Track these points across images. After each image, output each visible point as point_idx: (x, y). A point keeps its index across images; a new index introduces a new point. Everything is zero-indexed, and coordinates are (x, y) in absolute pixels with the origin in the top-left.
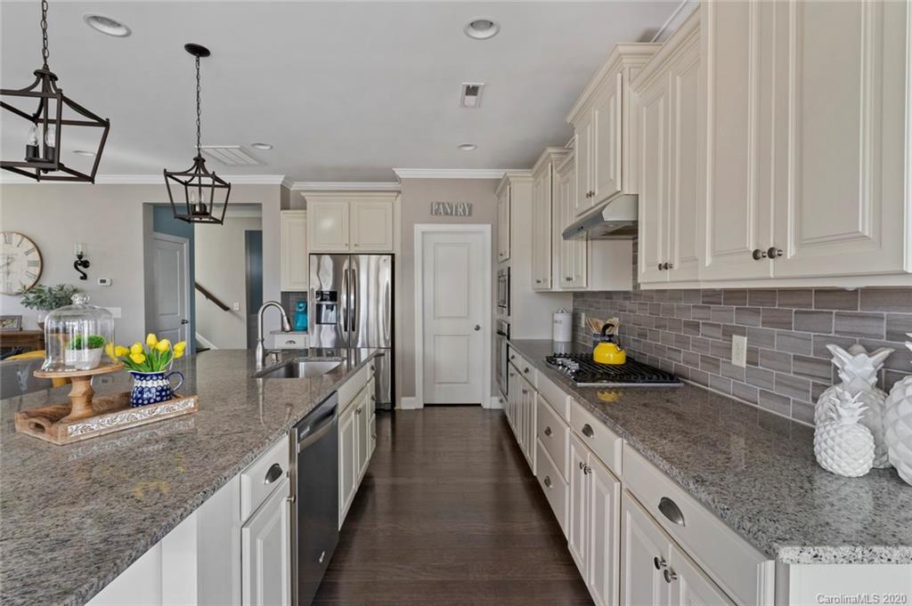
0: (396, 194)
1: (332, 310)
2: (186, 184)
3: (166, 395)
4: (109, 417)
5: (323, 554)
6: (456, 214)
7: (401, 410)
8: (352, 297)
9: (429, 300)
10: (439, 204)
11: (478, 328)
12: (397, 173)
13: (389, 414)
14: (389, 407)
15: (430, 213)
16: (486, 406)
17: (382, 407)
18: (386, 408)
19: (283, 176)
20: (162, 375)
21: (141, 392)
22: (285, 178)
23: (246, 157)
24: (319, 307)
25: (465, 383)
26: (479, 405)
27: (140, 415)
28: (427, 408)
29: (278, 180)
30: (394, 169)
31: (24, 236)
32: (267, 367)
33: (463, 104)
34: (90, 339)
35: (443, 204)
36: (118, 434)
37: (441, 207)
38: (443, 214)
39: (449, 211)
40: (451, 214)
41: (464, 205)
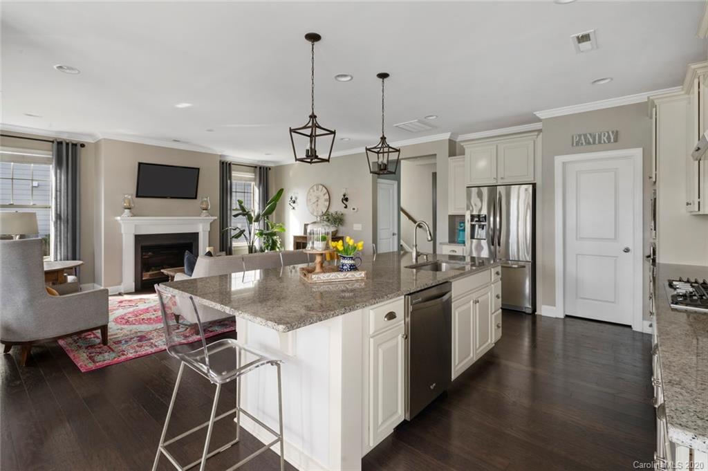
0: (536, 133)
1: (483, 229)
2: (378, 153)
3: (353, 268)
4: (327, 274)
5: (434, 385)
6: (600, 142)
7: (541, 316)
8: (498, 219)
9: (571, 222)
10: (580, 136)
11: (627, 250)
12: (538, 115)
13: (530, 317)
14: (529, 311)
15: (571, 144)
16: (636, 328)
17: (524, 310)
18: (527, 312)
19: (450, 133)
20: (352, 258)
21: (343, 266)
22: (452, 134)
23: (423, 125)
24: (473, 227)
25: (613, 302)
26: (630, 327)
27: (340, 276)
28: (568, 319)
29: (447, 136)
30: (535, 113)
31: (323, 186)
32: (419, 263)
33: (579, 51)
34: (322, 237)
35: (585, 136)
36: (330, 283)
37: (583, 137)
38: (584, 144)
39: (591, 140)
40: (594, 143)
41: (608, 133)
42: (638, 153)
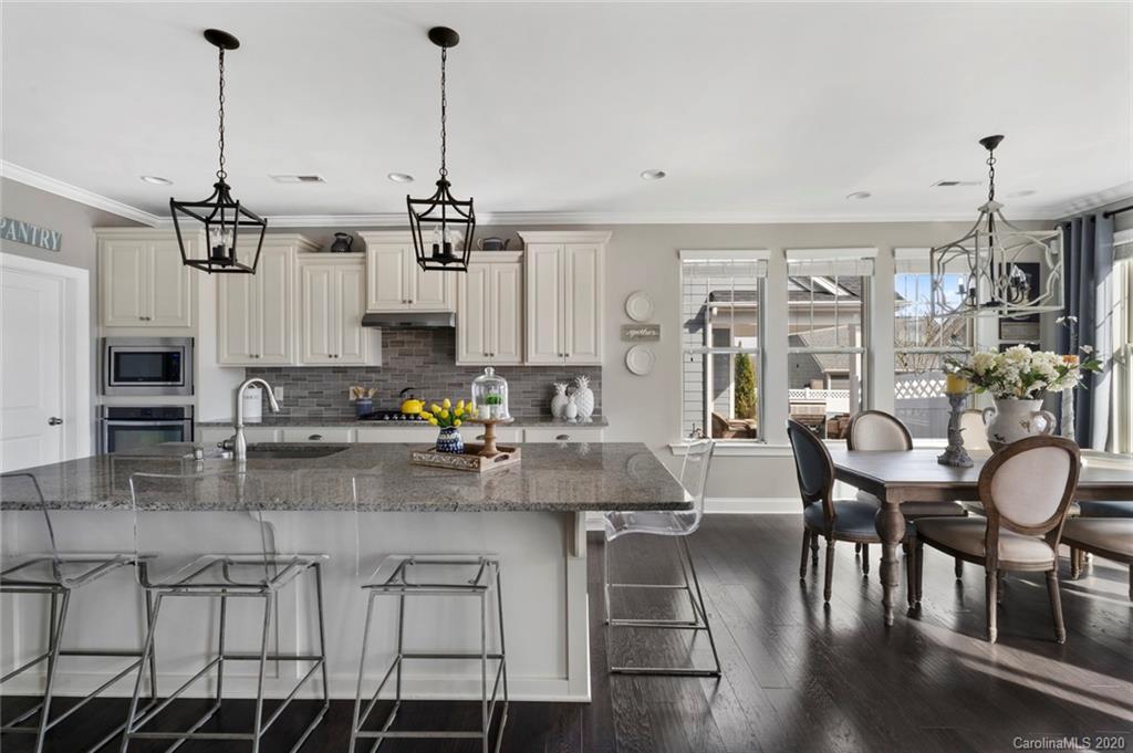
6: (37, 244)
10: (9, 221)
11: (55, 422)
35: (17, 224)
37: (12, 226)
38: (14, 238)
39: (26, 237)
40: (29, 243)
41: (51, 235)
42: (82, 277)
